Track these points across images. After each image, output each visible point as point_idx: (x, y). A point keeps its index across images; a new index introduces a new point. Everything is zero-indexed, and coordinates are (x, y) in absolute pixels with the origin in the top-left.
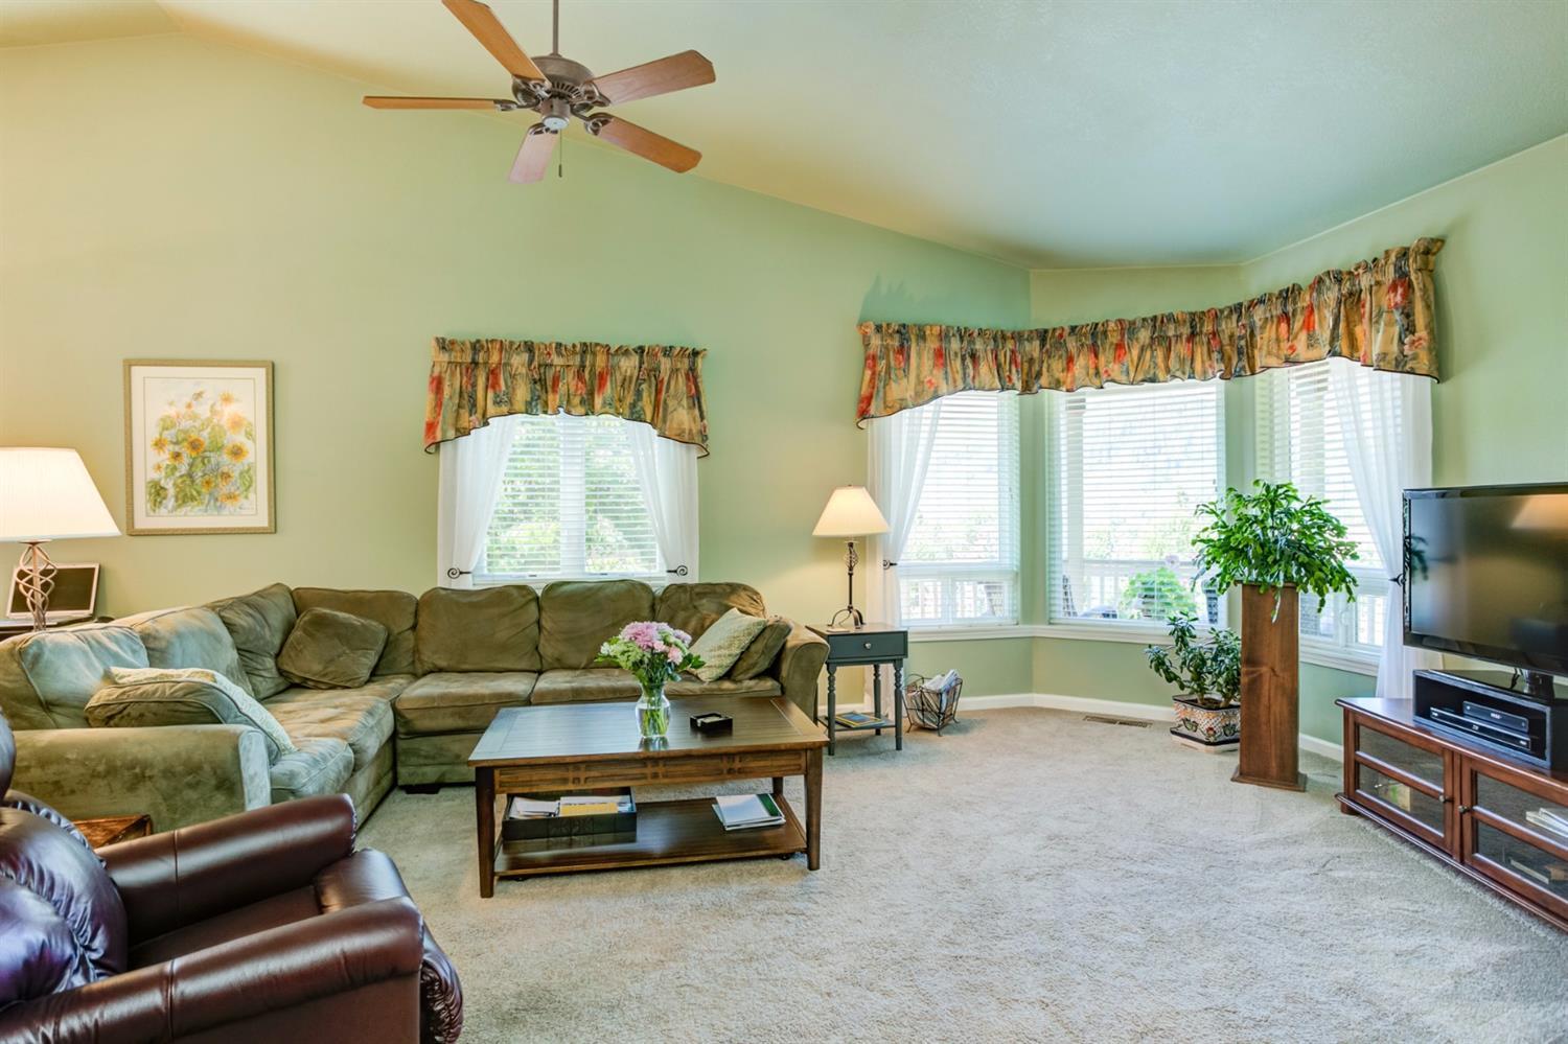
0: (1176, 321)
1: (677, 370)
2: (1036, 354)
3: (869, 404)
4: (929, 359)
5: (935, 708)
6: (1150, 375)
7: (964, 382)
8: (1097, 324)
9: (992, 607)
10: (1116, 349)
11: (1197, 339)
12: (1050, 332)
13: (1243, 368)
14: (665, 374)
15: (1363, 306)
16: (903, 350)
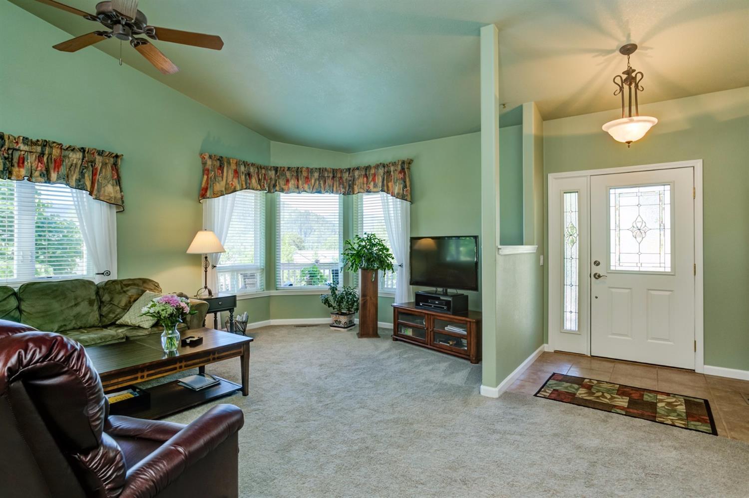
0: (328, 171)
1: (106, 164)
2: (273, 177)
3: (206, 192)
4: (232, 174)
5: (241, 329)
6: (318, 191)
7: (246, 185)
8: (298, 168)
9: (246, 284)
10: (306, 179)
11: (335, 179)
12: (279, 169)
13: (350, 191)
14: (99, 165)
15: (392, 177)
16: (221, 168)
